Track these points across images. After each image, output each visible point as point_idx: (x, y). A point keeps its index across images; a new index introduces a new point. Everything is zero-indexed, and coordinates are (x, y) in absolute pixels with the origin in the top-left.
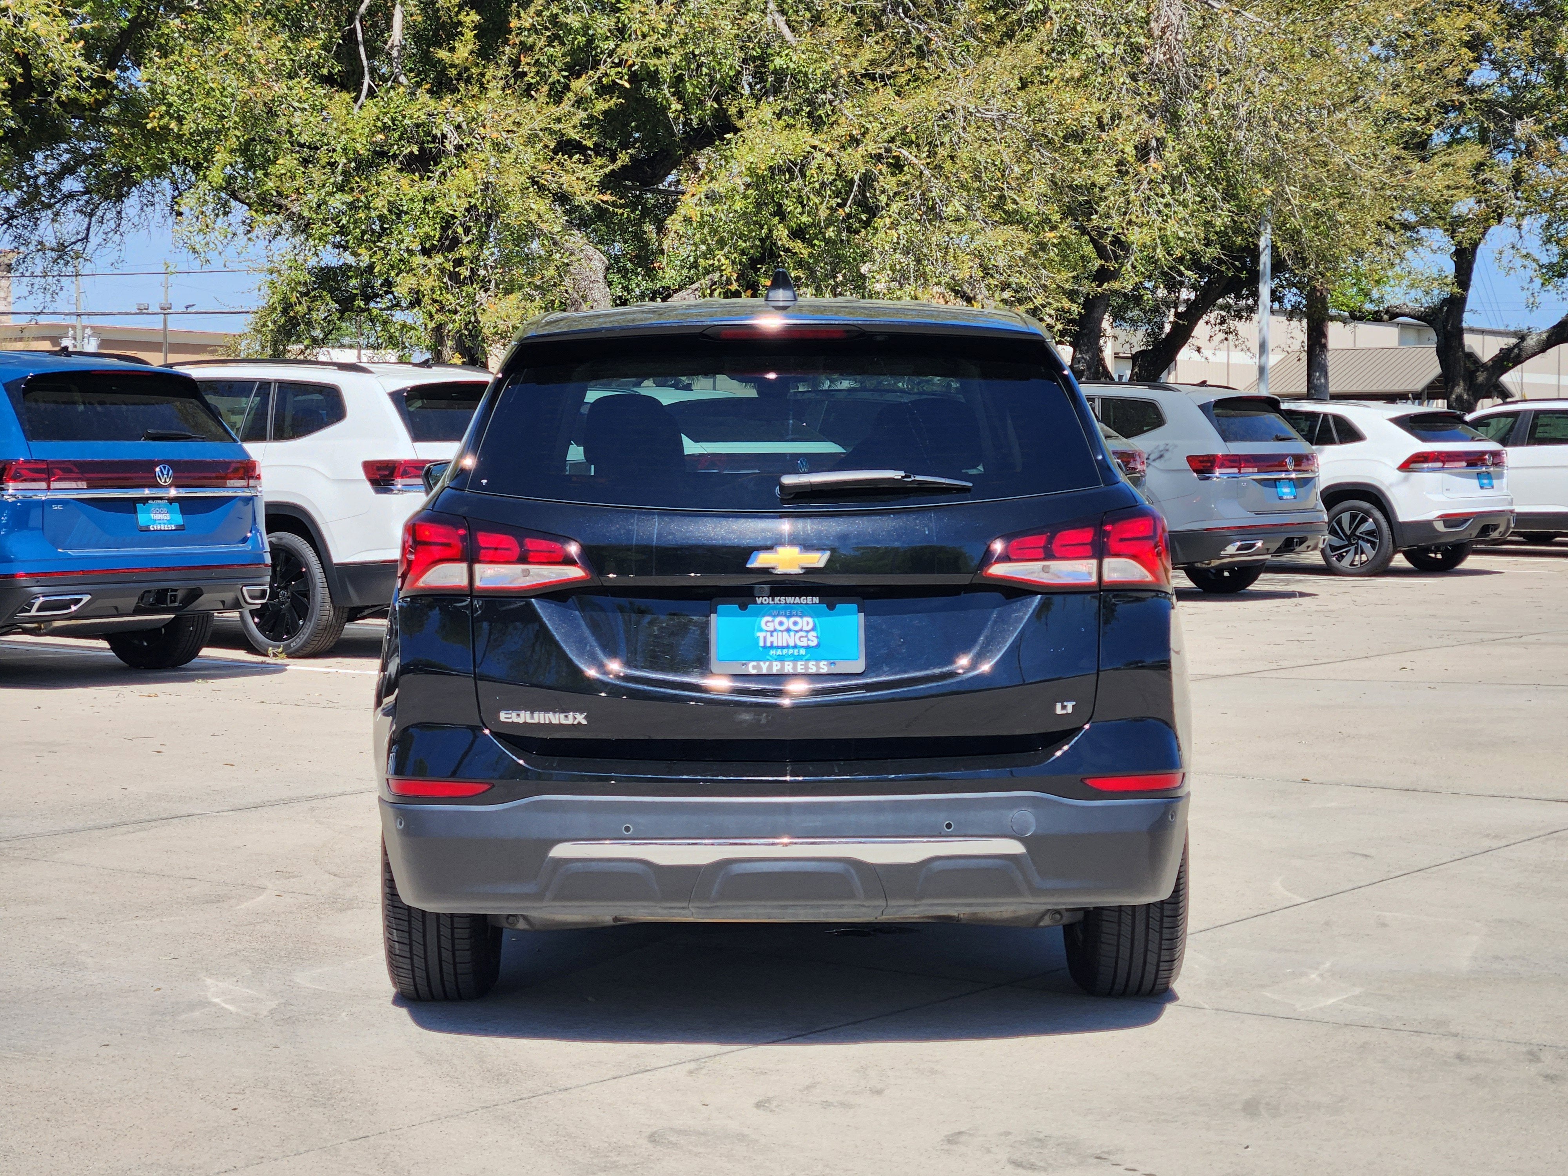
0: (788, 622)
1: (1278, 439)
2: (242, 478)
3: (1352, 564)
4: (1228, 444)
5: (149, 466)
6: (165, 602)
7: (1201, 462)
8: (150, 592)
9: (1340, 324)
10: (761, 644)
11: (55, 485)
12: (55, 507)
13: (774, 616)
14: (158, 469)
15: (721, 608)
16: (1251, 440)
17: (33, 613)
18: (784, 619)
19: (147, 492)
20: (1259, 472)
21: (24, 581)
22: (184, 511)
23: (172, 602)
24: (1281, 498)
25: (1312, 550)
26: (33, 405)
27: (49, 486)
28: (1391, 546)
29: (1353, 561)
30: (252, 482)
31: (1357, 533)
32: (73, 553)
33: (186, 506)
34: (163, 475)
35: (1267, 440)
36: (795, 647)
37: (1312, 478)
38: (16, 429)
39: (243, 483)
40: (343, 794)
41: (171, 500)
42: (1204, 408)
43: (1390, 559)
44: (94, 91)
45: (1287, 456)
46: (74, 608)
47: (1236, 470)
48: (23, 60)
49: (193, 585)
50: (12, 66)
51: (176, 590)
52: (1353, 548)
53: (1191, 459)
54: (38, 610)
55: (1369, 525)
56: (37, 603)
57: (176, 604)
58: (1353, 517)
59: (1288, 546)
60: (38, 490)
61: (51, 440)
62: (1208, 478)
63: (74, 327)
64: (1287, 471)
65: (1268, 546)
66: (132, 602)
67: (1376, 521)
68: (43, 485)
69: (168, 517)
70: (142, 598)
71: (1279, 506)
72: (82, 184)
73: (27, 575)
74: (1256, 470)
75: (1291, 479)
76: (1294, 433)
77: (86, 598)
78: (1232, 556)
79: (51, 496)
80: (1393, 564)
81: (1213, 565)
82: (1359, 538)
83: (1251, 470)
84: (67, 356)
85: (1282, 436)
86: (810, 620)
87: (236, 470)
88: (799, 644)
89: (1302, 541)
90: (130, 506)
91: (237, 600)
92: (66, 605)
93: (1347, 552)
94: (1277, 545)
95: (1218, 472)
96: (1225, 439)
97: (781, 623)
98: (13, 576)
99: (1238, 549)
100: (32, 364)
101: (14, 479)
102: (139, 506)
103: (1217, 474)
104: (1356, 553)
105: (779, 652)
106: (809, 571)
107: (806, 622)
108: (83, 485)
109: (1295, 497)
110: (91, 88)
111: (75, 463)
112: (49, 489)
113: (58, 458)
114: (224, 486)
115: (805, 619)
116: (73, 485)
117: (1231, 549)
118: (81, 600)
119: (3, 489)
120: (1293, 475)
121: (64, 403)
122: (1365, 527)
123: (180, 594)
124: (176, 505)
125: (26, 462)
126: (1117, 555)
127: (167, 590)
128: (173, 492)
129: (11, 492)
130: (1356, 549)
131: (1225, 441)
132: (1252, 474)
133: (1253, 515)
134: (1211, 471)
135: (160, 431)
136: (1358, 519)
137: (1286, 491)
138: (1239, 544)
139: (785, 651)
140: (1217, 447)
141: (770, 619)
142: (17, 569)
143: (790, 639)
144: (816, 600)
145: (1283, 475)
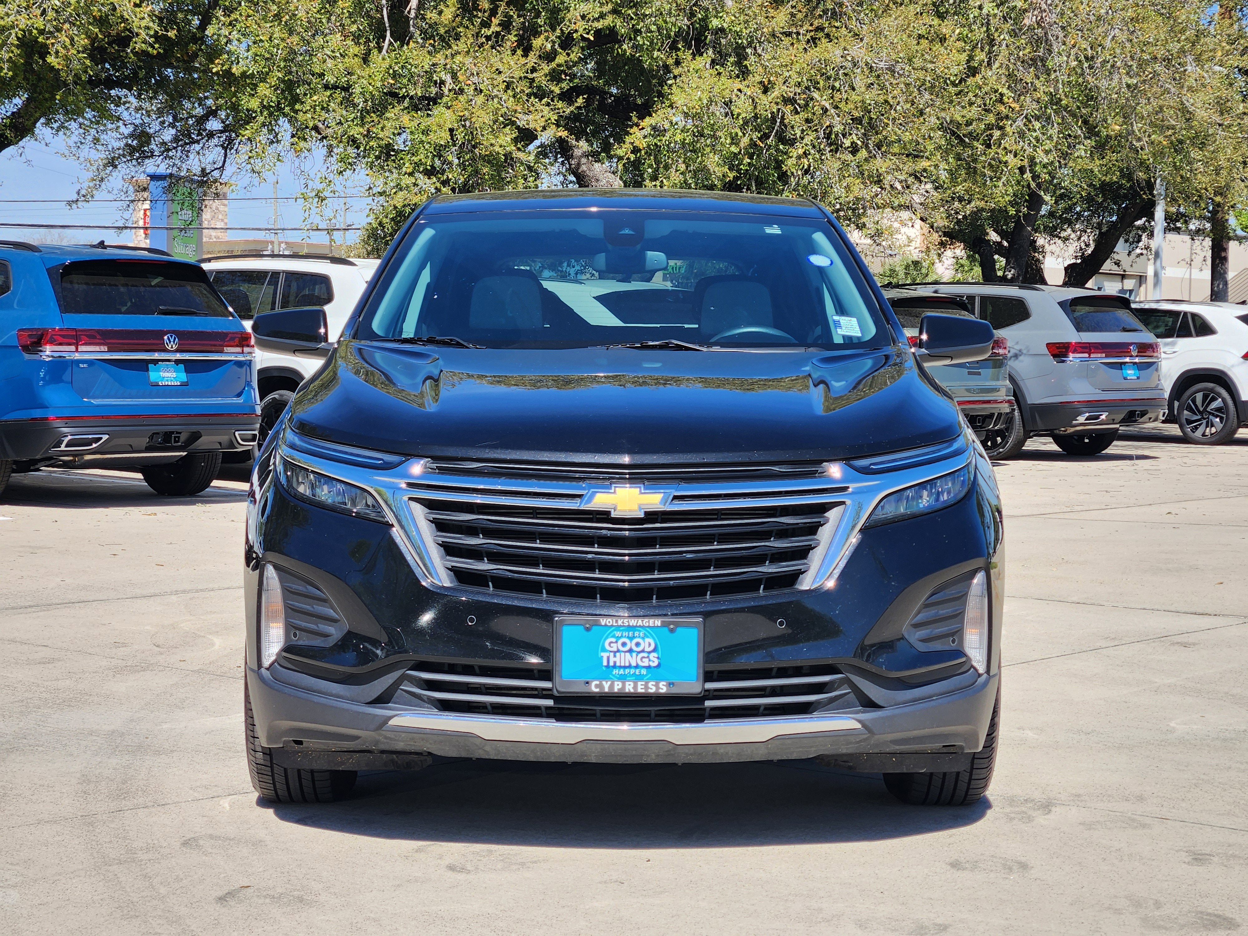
1: (1125, 330)
2: (237, 346)
3: (1204, 435)
4: (1081, 334)
5: (160, 334)
6: (170, 442)
7: (1058, 348)
8: (158, 433)
9: (1237, 242)
11: (81, 348)
12: (81, 366)
14: (166, 338)
16: (1101, 331)
17: (63, 448)
19: (156, 356)
20: (1106, 357)
21: (57, 423)
22: (187, 371)
23: (176, 442)
24: (1125, 379)
25: (1154, 421)
26: (69, 286)
27: (77, 349)
28: (1236, 420)
29: (1204, 433)
30: (246, 349)
31: (1208, 409)
32: (94, 402)
33: (190, 367)
34: (171, 343)
35: (1114, 331)
37: (1155, 363)
38: (53, 304)
39: (239, 349)
40: (228, 588)
41: (178, 362)
42: (1062, 304)
43: (1235, 432)
44: (157, 46)
45: (1131, 344)
46: (94, 445)
47: (1086, 355)
48: (102, 21)
49: (194, 428)
50: (90, 27)
51: (180, 433)
52: (1204, 422)
53: (1050, 346)
54: (66, 446)
55: (1218, 403)
56: (66, 440)
57: (180, 444)
58: (1205, 397)
59: (1131, 417)
60: (68, 352)
61: (81, 313)
62: (1063, 361)
63: (272, 243)
64: (1131, 356)
65: (1113, 417)
66: (144, 441)
67: (1224, 400)
68: (73, 348)
69: (174, 375)
70: (151, 437)
71: (1125, 385)
72: (222, 125)
73: (58, 418)
74: (1104, 355)
75: (1135, 363)
76: (1141, 326)
77: (105, 437)
78: (1081, 424)
79: (77, 356)
80: (1237, 436)
81: (1068, 432)
82: (1210, 413)
83: (1099, 355)
84: (103, 248)
85: (1128, 327)
87: (233, 339)
89: (1143, 414)
90: (143, 365)
91: (231, 441)
92: (89, 443)
93: (1200, 425)
94: (1122, 416)
95: (1071, 356)
96: (1079, 329)
98: (47, 419)
99: (1086, 420)
100: (71, 253)
101: (52, 343)
102: (151, 366)
103: (1071, 359)
104: (1207, 427)
108: (105, 348)
109: (1138, 378)
110: (155, 43)
111: (98, 331)
112: (77, 351)
113: (85, 328)
114: (222, 352)
116: (97, 348)
117: (1081, 419)
118: (101, 438)
119: (41, 351)
120: (1137, 360)
121: (94, 284)
122: (1214, 405)
123: (183, 437)
124: (182, 366)
125: (61, 330)
127: (173, 433)
128: (179, 356)
129: (48, 353)
130: (1207, 422)
131: (1078, 331)
132: (1100, 358)
133: (1100, 392)
134: (1066, 356)
135: (170, 308)
136: (1208, 398)
137: (1131, 373)
138: (1087, 414)
140: (1072, 336)
142: (50, 414)
145: (1127, 360)
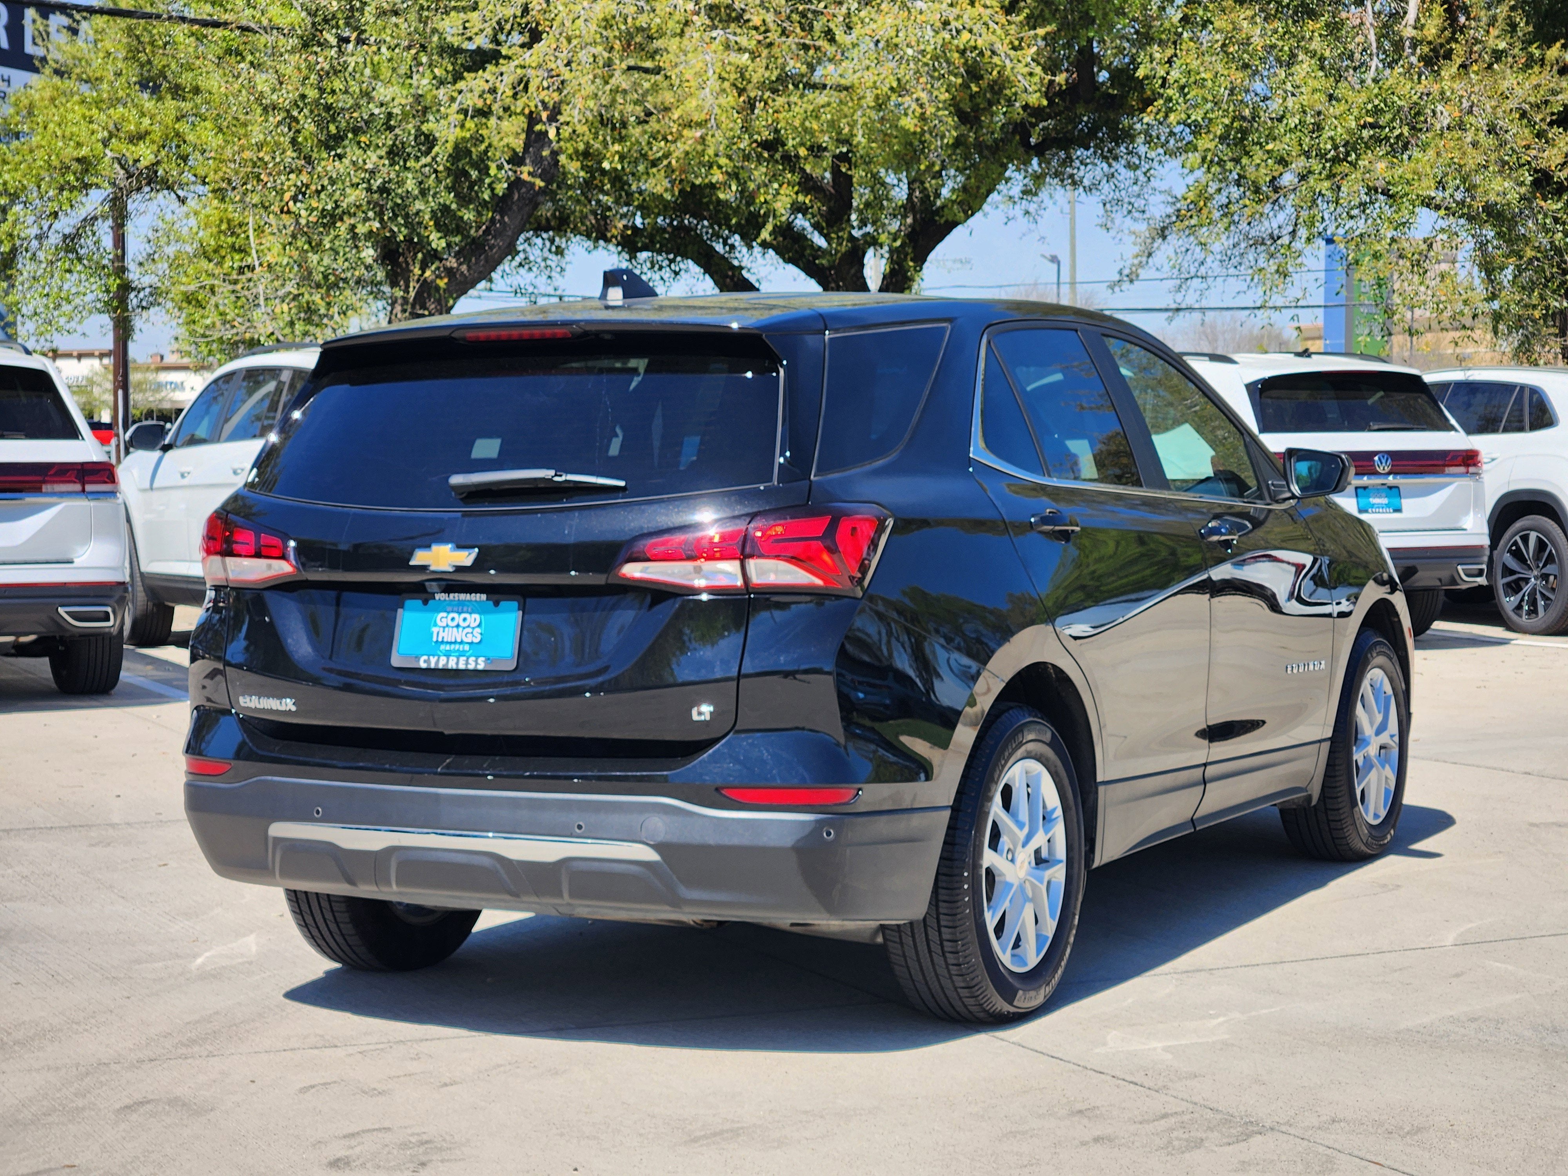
0: (459, 618)
10: (434, 639)
13: (448, 613)
15: (409, 603)
18: (455, 615)
36: (462, 642)
86: (477, 616)
88: (465, 640)
97: (453, 619)
105: (448, 647)
106: (459, 569)
107: (474, 619)
115: (474, 616)
126: (761, 556)
139: (453, 646)
141: (444, 614)
143: (458, 635)
144: (484, 597)
